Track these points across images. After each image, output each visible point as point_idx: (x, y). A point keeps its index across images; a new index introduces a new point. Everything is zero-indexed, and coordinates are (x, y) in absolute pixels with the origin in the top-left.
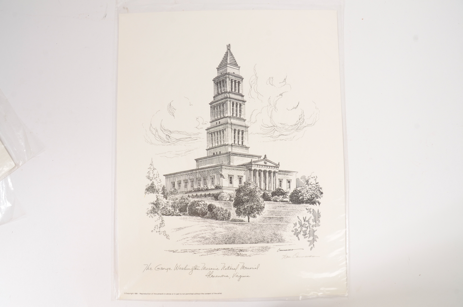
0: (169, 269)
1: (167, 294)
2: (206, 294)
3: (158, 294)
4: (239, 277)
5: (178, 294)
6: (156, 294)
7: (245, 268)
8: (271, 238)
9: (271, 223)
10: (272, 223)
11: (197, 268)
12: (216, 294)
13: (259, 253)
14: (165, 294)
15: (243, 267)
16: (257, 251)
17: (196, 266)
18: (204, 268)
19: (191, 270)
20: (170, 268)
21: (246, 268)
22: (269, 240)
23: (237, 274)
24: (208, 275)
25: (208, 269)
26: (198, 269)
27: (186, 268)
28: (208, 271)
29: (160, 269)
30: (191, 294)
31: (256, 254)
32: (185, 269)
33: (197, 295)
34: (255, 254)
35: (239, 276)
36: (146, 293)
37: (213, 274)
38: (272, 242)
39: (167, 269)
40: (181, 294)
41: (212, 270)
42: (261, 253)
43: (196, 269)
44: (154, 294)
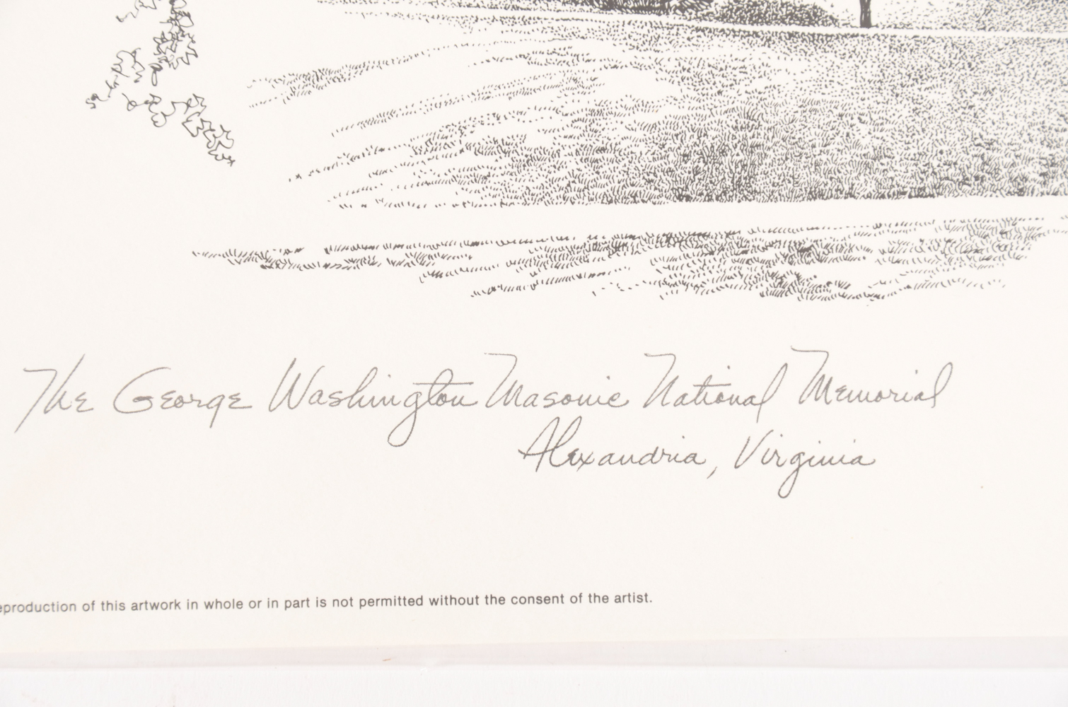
0: (227, 401)
1: (209, 605)
2: (524, 600)
3: (135, 607)
4: (788, 469)
5: (297, 604)
6: (122, 607)
7: (832, 394)
8: (1046, 152)
9: (1046, 36)
10: (1056, 36)
11: (450, 392)
12: (599, 606)
13: (952, 275)
14: (193, 605)
15: (821, 387)
16: (930, 255)
17: (446, 378)
18: (511, 395)
19: (402, 412)
20: (235, 398)
21: (841, 390)
22: (1032, 171)
23: (771, 443)
24: (539, 447)
25: (540, 402)
26: (457, 402)
27: (367, 394)
28: (540, 417)
29: (157, 401)
30: (401, 601)
31: (921, 279)
32: (356, 401)
33: (455, 608)
34: (912, 280)
35: (786, 455)
36: (38, 601)
37: (583, 443)
38: (1055, 184)
39: (215, 404)
40: (323, 603)
41: (572, 410)
42: (966, 272)
43: (442, 397)
44: (107, 605)
